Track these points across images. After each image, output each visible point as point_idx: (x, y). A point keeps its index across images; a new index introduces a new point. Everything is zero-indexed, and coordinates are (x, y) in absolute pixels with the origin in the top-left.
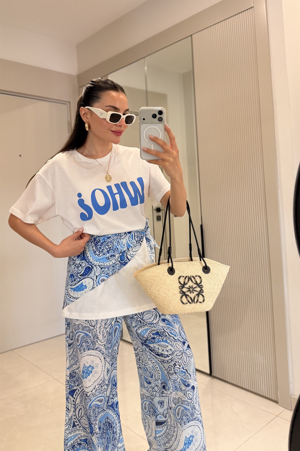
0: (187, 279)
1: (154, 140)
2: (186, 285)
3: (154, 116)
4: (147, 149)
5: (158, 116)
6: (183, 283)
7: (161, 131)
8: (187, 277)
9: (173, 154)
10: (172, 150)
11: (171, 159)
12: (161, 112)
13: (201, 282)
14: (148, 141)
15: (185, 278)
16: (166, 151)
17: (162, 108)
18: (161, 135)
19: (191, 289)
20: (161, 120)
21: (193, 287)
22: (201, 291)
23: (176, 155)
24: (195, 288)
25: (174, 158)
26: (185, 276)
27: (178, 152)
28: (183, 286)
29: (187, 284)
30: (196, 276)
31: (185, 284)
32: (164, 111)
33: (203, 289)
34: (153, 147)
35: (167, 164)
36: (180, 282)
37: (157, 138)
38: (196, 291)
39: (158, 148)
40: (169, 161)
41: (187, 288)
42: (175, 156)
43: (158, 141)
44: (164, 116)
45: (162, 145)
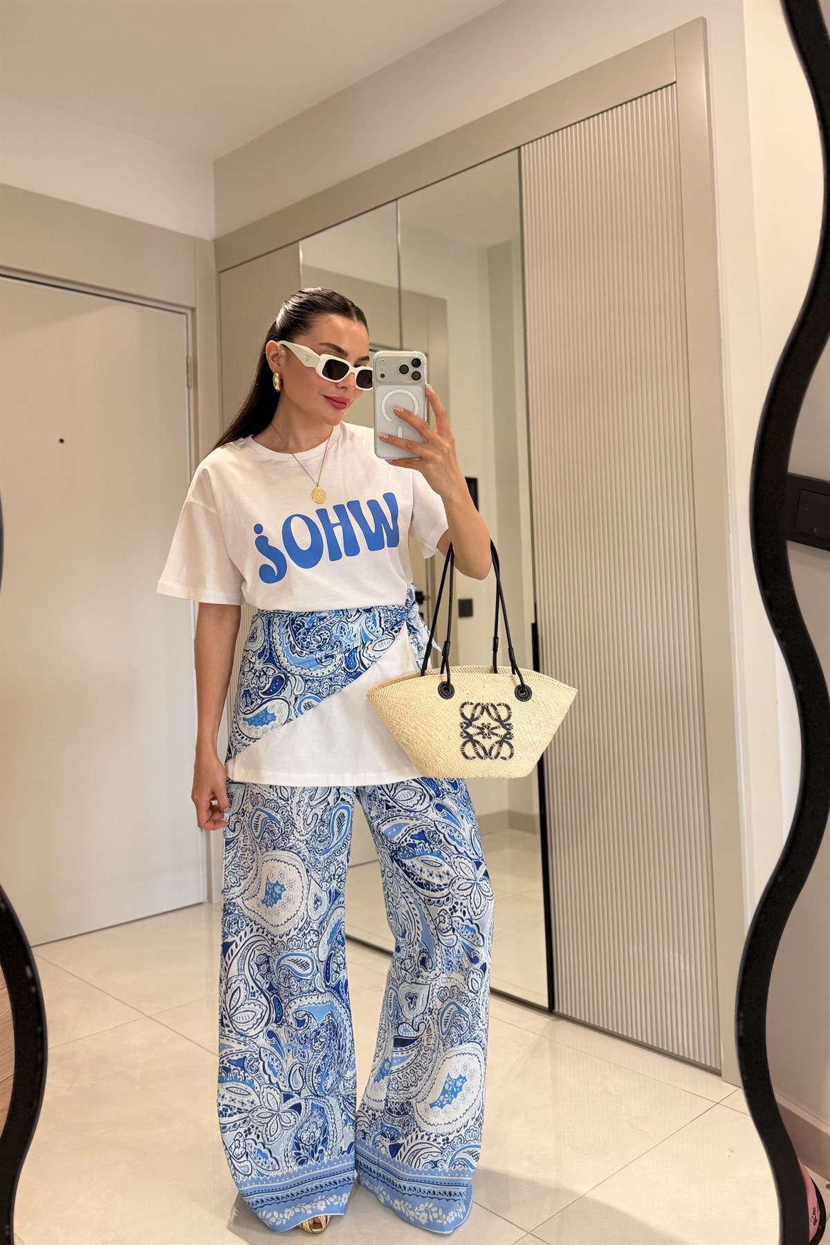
0: (479, 708)
1: (403, 416)
2: (477, 721)
3: (404, 370)
4: (389, 436)
5: (412, 369)
6: (469, 717)
7: (418, 400)
8: (479, 704)
9: (443, 445)
10: (439, 438)
11: (439, 457)
12: (417, 363)
13: (509, 717)
14: (390, 420)
15: (475, 708)
16: (428, 441)
17: (420, 353)
18: (418, 409)
19: (486, 731)
20: (416, 376)
21: (491, 727)
22: (508, 736)
23: (448, 448)
24: (496, 728)
25: (443, 454)
26: (475, 703)
27: (452, 443)
28: (469, 722)
29: (477, 719)
30: (499, 705)
31: (473, 718)
32: (424, 359)
33: (512, 731)
34: (401, 432)
35: (431, 466)
36: (463, 715)
37: (410, 413)
38: (497, 735)
39: (412, 435)
40: (433, 460)
41: (478, 727)
42: (446, 451)
43: (411, 419)
44: (423, 370)
45: (419, 429)
